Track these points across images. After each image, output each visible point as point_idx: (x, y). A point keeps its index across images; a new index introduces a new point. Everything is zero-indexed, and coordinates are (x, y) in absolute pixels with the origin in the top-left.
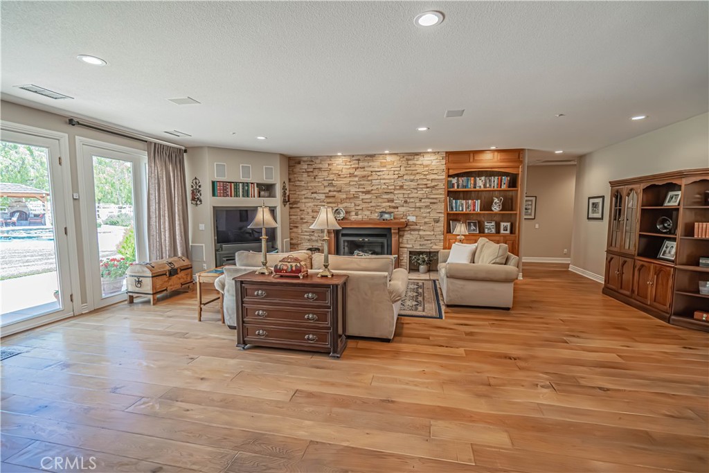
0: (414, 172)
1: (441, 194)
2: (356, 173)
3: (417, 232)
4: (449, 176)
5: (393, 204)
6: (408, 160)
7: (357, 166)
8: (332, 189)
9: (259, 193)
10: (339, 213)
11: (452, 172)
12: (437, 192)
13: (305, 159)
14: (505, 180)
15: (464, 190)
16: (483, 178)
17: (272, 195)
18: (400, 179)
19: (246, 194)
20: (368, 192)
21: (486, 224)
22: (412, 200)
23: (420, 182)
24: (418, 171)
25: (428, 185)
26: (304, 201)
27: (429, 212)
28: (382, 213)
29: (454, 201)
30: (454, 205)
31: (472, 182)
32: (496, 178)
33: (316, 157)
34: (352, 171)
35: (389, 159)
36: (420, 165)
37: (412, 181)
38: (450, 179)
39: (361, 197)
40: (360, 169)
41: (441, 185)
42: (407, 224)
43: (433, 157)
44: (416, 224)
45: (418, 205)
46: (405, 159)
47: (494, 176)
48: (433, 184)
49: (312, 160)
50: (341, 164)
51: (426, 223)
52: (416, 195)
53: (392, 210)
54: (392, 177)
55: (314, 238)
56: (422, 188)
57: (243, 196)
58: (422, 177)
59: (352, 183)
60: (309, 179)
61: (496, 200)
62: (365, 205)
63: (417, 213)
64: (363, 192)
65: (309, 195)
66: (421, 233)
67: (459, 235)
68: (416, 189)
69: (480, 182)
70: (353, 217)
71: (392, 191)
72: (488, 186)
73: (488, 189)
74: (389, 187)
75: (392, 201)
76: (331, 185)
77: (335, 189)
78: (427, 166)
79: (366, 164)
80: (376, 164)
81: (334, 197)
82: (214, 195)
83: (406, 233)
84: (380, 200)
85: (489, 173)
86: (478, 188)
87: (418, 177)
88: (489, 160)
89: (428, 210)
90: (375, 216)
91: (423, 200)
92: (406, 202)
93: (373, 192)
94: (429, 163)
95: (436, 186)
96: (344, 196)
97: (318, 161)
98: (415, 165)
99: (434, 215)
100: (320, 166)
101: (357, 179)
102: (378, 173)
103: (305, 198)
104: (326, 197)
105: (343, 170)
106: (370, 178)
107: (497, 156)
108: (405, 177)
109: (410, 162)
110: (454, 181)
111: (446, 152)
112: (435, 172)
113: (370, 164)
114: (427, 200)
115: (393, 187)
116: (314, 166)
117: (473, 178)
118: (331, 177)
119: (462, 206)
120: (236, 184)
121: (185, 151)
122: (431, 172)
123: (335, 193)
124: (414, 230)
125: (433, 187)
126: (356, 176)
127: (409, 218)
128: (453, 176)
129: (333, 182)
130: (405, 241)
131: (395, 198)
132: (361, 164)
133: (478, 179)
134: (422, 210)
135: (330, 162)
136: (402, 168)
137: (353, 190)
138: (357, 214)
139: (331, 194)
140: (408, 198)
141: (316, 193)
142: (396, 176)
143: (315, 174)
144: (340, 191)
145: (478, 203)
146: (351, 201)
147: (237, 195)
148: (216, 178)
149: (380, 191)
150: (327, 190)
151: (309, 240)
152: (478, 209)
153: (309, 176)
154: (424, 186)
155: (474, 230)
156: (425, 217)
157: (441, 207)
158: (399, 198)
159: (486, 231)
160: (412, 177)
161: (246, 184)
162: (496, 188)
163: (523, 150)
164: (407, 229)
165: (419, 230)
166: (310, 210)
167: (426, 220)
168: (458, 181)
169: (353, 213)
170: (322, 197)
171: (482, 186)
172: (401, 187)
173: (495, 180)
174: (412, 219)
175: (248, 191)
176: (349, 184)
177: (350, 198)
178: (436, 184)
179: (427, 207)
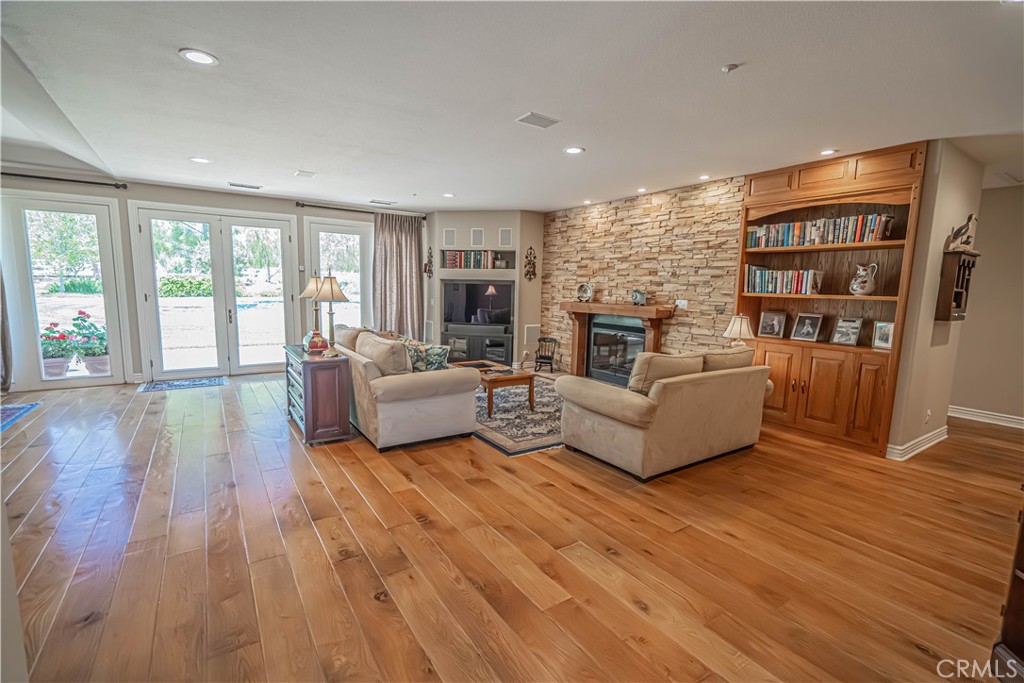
0: (690, 221)
1: (731, 260)
2: (612, 230)
3: (687, 329)
4: (749, 223)
5: (657, 279)
6: (681, 200)
7: (614, 218)
8: (584, 255)
9: (494, 263)
10: (585, 291)
11: (754, 215)
12: (725, 255)
13: (560, 214)
14: (876, 221)
15: (779, 249)
16: (820, 222)
17: (510, 265)
18: (667, 235)
19: (478, 265)
20: (623, 260)
21: (841, 323)
22: (684, 271)
23: (698, 238)
24: (696, 219)
25: (711, 244)
27: (709, 295)
29: (758, 272)
30: (758, 280)
31: (797, 232)
32: (852, 219)
33: (570, 209)
34: (608, 226)
35: (656, 201)
36: (701, 206)
37: (686, 236)
38: (750, 229)
39: (617, 267)
40: (618, 223)
41: (733, 243)
42: (671, 315)
43: (722, 189)
44: (686, 314)
45: (691, 279)
46: (677, 199)
47: (848, 215)
48: (720, 240)
49: (566, 214)
50: (596, 217)
51: (702, 313)
52: (690, 262)
53: (654, 288)
54: (658, 231)
55: (563, 326)
56: (701, 249)
57: (475, 267)
58: (701, 228)
59: (606, 246)
60: (562, 242)
61: (861, 272)
62: (620, 280)
63: (691, 294)
64: (619, 259)
65: (561, 265)
66: (694, 330)
67: (735, 340)
68: (692, 251)
69: (813, 233)
70: (605, 299)
71: (656, 256)
72: (830, 238)
73: (830, 246)
74: (653, 250)
75: (654, 272)
76: (584, 249)
77: (588, 255)
78: (711, 207)
79: (625, 214)
80: (638, 212)
81: (586, 267)
82: (444, 266)
83: (672, 329)
84: (640, 272)
85: (835, 210)
86: (807, 245)
87: (695, 229)
88: (848, 178)
89: (707, 290)
90: (630, 297)
91: (700, 272)
92: (674, 274)
93: (631, 258)
94: (714, 201)
95: (724, 243)
96: (597, 266)
97: (572, 216)
98: (692, 207)
99: (718, 299)
100: (574, 222)
101: (612, 239)
102: (639, 227)
103: (557, 269)
104: (579, 267)
105: (599, 226)
106: (629, 236)
107: (864, 167)
108: (676, 231)
109: (685, 204)
110: (761, 232)
111: (747, 177)
112: (724, 217)
113: (631, 213)
114: (706, 271)
115: (657, 249)
116: (568, 223)
117: (798, 224)
118: (586, 237)
119: (778, 283)
120: (467, 253)
121: (424, 218)
122: (717, 217)
123: (587, 262)
124: (683, 324)
125: (720, 245)
126: (612, 234)
127: (677, 302)
128: (759, 222)
129: (587, 245)
130: (669, 343)
131: (659, 267)
132: (620, 215)
133: (809, 224)
134: (698, 290)
135: (584, 216)
136: (673, 216)
137: (608, 255)
138: (610, 295)
139: (584, 262)
140: (678, 266)
141: (568, 261)
142: (663, 230)
143: (568, 234)
144: (593, 258)
145: (809, 276)
146: (605, 273)
147: (467, 266)
148: (445, 247)
149: (641, 256)
150: (579, 257)
151: (558, 329)
152: (807, 291)
153: (562, 238)
154: (704, 246)
155: (808, 334)
156: (702, 303)
157: (730, 284)
158: (665, 267)
159: (837, 338)
160: (686, 231)
161: (478, 253)
162: (849, 244)
163: (929, 144)
164: (673, 321)
165: (691, 325)
166: (561, 287)
167: (704, 308)
168: (768, 231)
169: (606, 292)
170: (573, 267)
171: (817, 240)
172: (670, 248)
173: (851, 222)
174: (682, 304)
175: (480, 260)
176: (603, 247)
177: (604, 269)
178: (724, 239)
179: (706, 283)
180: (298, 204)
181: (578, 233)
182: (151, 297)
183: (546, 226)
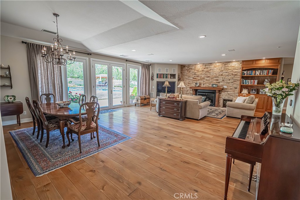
0: (227, 69)
1: (239, 77)
2: (204, 70)
3: (227, 92)
4: (243, 70)
5: (218, 81)
6: (225, 64)
7: (205, 67)
8: (195, 76)
9: (171, 77)
10: (197, 84)
11: (244, 69)
12: (237, 77)
13: (186, 65)
14: (271, 71)
15: (250, 76)
16: (259, 71)
17: (174, 78)
18: (221, 72)
19: (166, 77)
20: (208, 77)
21: (261, 90)
22: (226, 80)
23: (230, 73)
24: (229, 69)
25: (233, 74)
26: (185, 80)
27: (233, 85)
28: (213, 84)
29: (245, 80)
30: (244, 82)
31: (254, 73)
32: (266, 71)
33: (191, 65)
34: (203, 69)
35: (218, 64)
36: (230, 66)
37: (226, 72)
38: (243, 71)
39: (206, 79)
40: (206, 69)
41: (239, 74)
43: (236, 63)
44: (227, 89)
45: (228, 82)
46: (224, 64)
47: (265, 70)
48: (236, 73)
49: (189, 66)
50: (199, 67)
51: (231, 89)
52: (228, 78)
53: (217, 83)
54: (218, 71)
55: (188, 93)
56: (230, 75)
57: (166, 78)
58: (231, 71)
59: (202, 74)
60: (187, 72)
61: (266, 80)
62: (207, 82)
63: (228, 84)
64: (206, 77)
65: (187, 78)
66: (229, 92)
67: (244, 94)
68: (228, 76)
69: (258, 73)
70: (202, 86)
71: (218, 76)
72: (262, 74)
73: (261, 75)
74: (217, 75)
75: (218, 80)
76: (195, 74)
77: (196, 76)
78: (233, 67)
80: (212, 66)
81: (196, 78)
82: (157, 78)
83: (222, 92)
84: (213, 80)
85: (262, 69)
86: (256, 75)
87: (229, 71)
88: (264, 63)
89: (232, 84)
90: (210, 86)
91: (230, 80)
92: (223, 80)
93: (210, 77)
94: (234, 65)
95: (237, 74)
96: (199, 78)
97: (191, 66)
98: (228, 66)
99: (236, 86)
100: (192, 68)
101: (204, 72)
102: (213, 70)
104: (193, 78)
105: (200, 69)
106: (209, 72)
108: (224, 71)
109: (226, 65)
110: (245, 72)
111: (242, 61)
112: (237, 69)
113: (210, 66)
114: (232, 80)
116: (189, 68)
117: (254, 71)
118: (195, 71)
119: (249, 82)
120: (164, 74)
121: (150, 65)
122: (235, 69)
123: (196, 77)
125: (236, 75)
126: (204, 71)
127: (224, 87)
128: (245, 70)
130: (222, 95)
131: (219, 79)
132: (207, 67)
133: (257, 71)
134: (230, 84)
135: (195, 66)
136: (223, 68)
137: (203, 76)
138: (204, 85)
139: (195, 77)
140: (224, 79)
141: (190, 77)
143: (190, 70)
144: (198, 76)
145: (256, 81)
146: (202, 80)
147: (164, 78)
148: (158, 73)
149: (213, 76)
150: (193, 76)
151: (186, 93)
152: (256, 84)
153: (188, 71)
154: (231, 74)
155: (254, 92)
156: (231, 87)
157: (238, 83)
158: (220, 79)
159: (260, 93)
160: (226, 71)
161: (167, 74)
162: (265, 75)
163: (281, 58)
164: (223, 91)
165: (228, 91)
166: (187, 83)
167: (231, 88)
168: (247, 72)
169: (202, 84)
170: (192, 78)
171: (259, 74)
172: (222, 75)
174: (225, 87)
175: (167, 76)
176: (201, 74)
177: (202, 79)
178: (237, 73)
179: (232, 82)
180: (127, 61)
181: (193, 70)
182: (95, 86)
183: (182, 68)
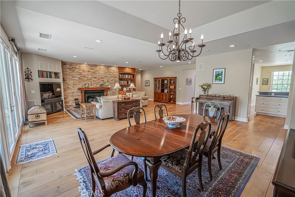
1: (117, 79)
2: (90, 71)
4: (119, 74)
6: (108, 68)
7: (91, 68)
8: (81, 76)
9: (55, 76)
10: (86, 85)
11: (120, 73)
13: (68, 63)
14: (132, 76)
15: (123, 78)
20: (95, 78)
22: (109, 81)
24: (111, 72)
26: (68, 80)
28: (101, 85)
29: (121, 81)
33: (74, 63)
34: (89, 70)
35: (102, 67)
37: (109, 75)
40: (91, 70)
41: (118, 76)
42: (109, 88)
43: (115, 68)
45: (111, 82)
48: (115, 76)
49: (71, 64)
50: (84, 67)
52: (111, 79)
53: (104, 84)
54: (103, 73)
55: (74, 95)
56: (112, 77)
57: (50, 78)
58: (112, 74)
60: (70, 71)
61: (129, 81)
62: (94, 82)
63: (111, 85)
64: (93, 78)
65: (71, 78)
66: (113, 91)
68: (110, 77)
69: (127, 76)
70: (90, 87)
71: (103, 78)
73: (128, 78)
75: (103, 81)
76: (80, 74)
77: (83, 76)
78: (113, 70)
79: (94, 68)
80: (98, 68)
81: (82, 79)
82: (39, 77)
84: (100, 81)
85: (128, 74)
86: (126, 78)
87: (111, 74)
88: (128, 70)
90: (98, 86)
92: (108, 81)
93: (97, 78)
94: (113, 69)
96: (86, 79)
97: (74, 65)
98: (110, 70)
100: (75, 67)
101: (91, 73)
102: (98, 72)
103: (69, 79)
104: (79, 79)
105: (86, 69)
106: (95, 73)
107: (130, 70)
108: (107, 73)
109: (108, 69)
110: (120, 75)
111: (118, 67)
112: (115, 72)
113: (95, 68)
114: (114, 81)
115: (103, 76)
116: (72, 66)
117: (125, 75)
118: (81, 71)
119: (123, 83)
120: (47, 72)
123: (82, 78)
124: (111, 90)
125: (115, 77)
126: (90, 72)
129: (82, 73)
130: (108, 94)
131: (104, 80)
132: (92, 68)
134: (113, 84)
135: (80, 66)
136: (106, 71)
137: (90, 77)
138: (91, 85)
139: (81, 78)
141: (74, 77)
142: (104, 73)
143: (73, 70)
144: (84, 77)
146: (89, 80)
147: (47, 77)
148: (40, 69)
149: (100, 77)
150: (79, 76)
151: (72, 96)
153: (70, 70)
157: (118, 83)
158: (106, 81)
160: (109, 74)
162: (130, 78)
163: (135, 68)
164: (109, 90)
165: (112, 90)
166: (72, 84)
169: (90, 85)
170: (77, 79)
172: (106, 76)
173: (130, 75)
174: (110, 87)
176: (88, 74)
177: (88, 80)
179: (114, 83)
181: (78, 70)
183: (62, 66)
